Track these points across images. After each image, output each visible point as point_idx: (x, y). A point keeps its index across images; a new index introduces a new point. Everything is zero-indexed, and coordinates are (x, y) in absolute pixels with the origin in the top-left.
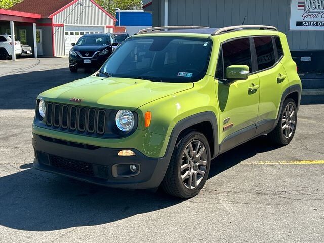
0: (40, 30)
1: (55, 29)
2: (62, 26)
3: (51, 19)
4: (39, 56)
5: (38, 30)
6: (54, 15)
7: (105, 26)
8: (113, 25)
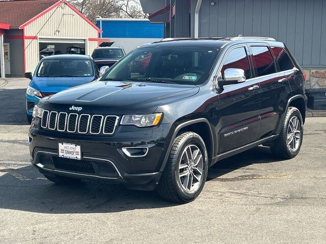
0: (8, 44)
1: (27, 42)
2: (35, 38)
3: (23, 30)
4: (7, 76)
5: (5, 44)
6: (26, 25)
7: (87, 38)
8: (96, 36)
